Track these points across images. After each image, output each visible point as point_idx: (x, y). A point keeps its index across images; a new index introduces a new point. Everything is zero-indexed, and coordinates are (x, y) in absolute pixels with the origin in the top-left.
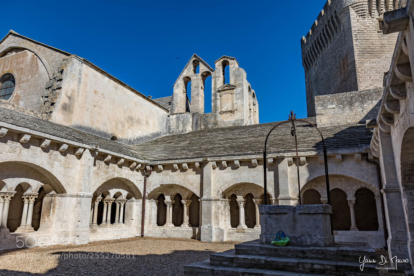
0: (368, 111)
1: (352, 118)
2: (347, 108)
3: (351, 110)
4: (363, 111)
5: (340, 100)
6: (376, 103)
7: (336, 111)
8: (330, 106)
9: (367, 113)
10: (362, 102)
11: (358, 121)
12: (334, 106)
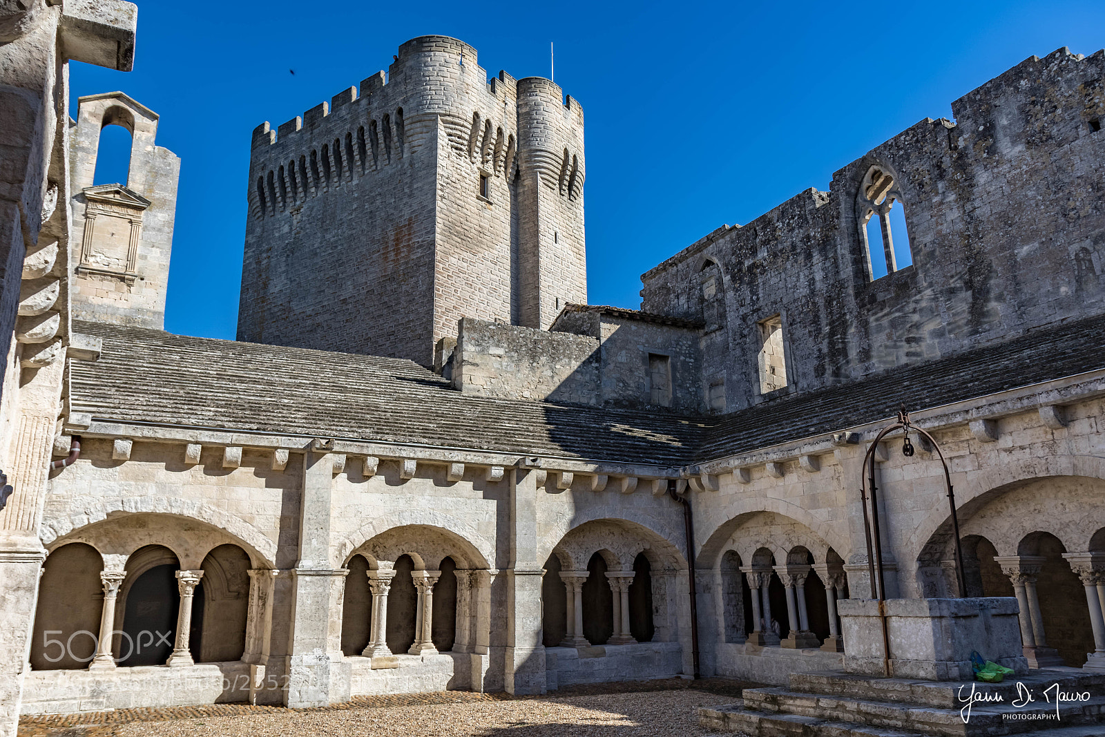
0: (562, 380)
1: (533, 387)
2: (526, 363)
3: (533, 369)
4: (553, 377)
5: (514, 340)
6: (576, 368)
7: (505, 364)
8: (493, 350)
9: (558, 384)
10: (553, 358)
11: (543, 397)
12: (501, 351)
